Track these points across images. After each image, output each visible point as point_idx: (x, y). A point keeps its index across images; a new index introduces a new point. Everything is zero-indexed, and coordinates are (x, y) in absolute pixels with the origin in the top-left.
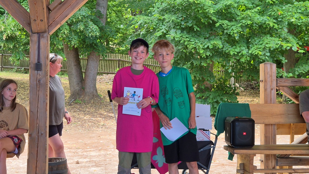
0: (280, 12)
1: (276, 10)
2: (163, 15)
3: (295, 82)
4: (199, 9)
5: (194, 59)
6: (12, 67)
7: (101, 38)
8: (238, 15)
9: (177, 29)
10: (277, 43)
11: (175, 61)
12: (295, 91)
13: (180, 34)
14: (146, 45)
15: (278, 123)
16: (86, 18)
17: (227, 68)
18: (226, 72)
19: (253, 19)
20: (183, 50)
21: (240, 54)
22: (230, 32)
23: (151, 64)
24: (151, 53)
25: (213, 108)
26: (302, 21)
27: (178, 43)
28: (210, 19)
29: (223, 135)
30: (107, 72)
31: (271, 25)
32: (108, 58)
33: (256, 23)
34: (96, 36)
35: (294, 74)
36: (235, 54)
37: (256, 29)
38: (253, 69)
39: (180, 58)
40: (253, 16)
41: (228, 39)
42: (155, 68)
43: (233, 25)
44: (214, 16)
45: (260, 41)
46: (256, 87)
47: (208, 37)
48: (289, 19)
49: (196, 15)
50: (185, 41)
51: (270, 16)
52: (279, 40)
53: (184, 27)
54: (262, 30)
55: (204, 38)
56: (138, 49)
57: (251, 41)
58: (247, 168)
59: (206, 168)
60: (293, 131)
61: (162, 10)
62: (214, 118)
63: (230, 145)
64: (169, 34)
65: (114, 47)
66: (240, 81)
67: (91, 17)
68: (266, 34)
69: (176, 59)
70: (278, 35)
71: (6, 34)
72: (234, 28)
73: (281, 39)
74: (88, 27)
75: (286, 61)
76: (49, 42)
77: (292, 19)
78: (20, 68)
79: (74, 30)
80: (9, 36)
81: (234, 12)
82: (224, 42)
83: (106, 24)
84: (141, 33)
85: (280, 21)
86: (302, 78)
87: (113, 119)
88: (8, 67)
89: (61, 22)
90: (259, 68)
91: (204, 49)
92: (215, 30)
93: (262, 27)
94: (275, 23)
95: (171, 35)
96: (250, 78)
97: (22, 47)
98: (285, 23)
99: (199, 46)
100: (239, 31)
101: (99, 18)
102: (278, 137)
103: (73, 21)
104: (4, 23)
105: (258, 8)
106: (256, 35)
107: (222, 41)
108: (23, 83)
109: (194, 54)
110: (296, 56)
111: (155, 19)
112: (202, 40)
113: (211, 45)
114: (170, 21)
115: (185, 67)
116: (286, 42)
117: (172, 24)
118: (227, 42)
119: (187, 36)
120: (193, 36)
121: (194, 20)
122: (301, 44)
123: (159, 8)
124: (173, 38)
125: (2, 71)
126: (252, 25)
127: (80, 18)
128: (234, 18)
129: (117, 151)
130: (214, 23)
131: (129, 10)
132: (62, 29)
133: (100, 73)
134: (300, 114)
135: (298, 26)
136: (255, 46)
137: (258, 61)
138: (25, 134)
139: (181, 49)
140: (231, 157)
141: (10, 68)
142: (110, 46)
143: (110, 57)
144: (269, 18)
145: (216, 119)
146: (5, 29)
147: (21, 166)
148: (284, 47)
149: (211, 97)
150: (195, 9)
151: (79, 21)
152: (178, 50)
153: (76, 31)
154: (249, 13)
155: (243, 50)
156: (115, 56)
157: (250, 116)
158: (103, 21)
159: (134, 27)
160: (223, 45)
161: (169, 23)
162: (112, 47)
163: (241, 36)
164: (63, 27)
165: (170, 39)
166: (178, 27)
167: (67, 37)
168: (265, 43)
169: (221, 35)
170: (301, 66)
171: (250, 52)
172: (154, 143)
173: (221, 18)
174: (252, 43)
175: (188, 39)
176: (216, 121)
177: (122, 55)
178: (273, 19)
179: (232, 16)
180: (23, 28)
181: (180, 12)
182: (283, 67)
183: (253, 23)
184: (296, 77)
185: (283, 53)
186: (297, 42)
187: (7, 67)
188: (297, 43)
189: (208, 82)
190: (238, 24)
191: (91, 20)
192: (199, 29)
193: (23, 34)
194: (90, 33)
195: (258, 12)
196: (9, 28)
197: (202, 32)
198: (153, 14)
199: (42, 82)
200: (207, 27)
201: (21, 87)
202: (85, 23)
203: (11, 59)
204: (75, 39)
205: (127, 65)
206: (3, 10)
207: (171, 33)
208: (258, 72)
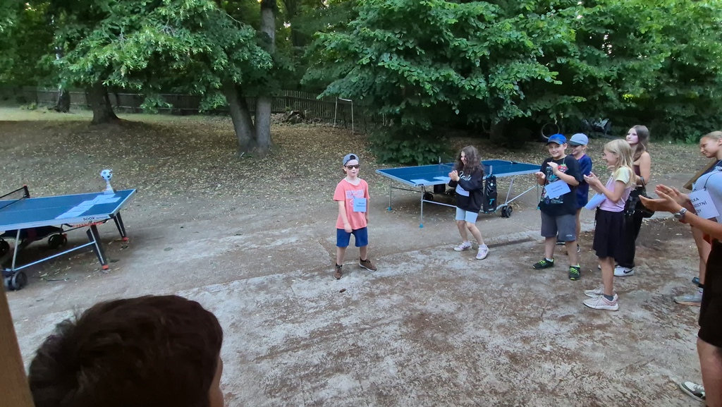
16: (250, 40)
34: (268, 67)
53: (401, 49)
74: (254, 54)
79: (235, 58)
119: (406, 63)
120: (414, 63)
121: (417, 38)
127: (242, 40)
146: (122, 58)
151: (241, 46)
166: (394, 50)
167: (226, 69)
175: (407, 68)
192: (423, 52)
194: (259, 64)
204: (238, 73)
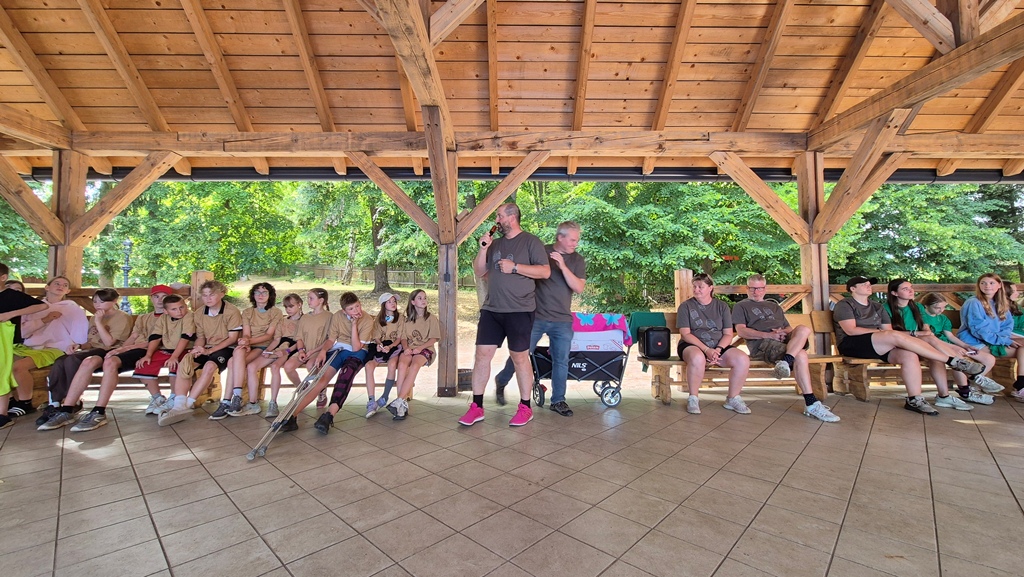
0: (695, 220)
1: (690, 218)
5: (604, 270)
8: (649, 224)
9: (586, 240)
10: (692, 252)
13: (589, 245)
17: (639, 279)
18: (638, 284)
19: (666, 227)
20: (592, 262)
21: (652, 265)
22: (641, 242)
26: (718, 228)
28: (620, 228)
29: (635, 347)
31: (685, 233)
33: (668, 232)
36: (647, 264)
37: (669, 237)
38: (667, 279)
40: (666, 224)
41: (639, 248)
43: (644, 234)
44: (624, 225)
45: (673, 250)
47: (618, 247)
48: (704, 227)
49: (605, 225)
50: (593, 252)
51: (683, 224)
53: (592, 238)
54: (675, 239)
55: (614, 248)
58: (663, 380)
63: (646, 356)
68: (679, 243)
70: (693, 244)
72: (645, 237)
73: (696, 248)
76: (457, 258)
82: (635, 252)
85: (695, 229)
90: (674, 277)
91: (614, 260)
92: (625, 240)
93: (675, 236)
98: (700, 231)
99: (609, 257)
100: (650, 241)
106: (669, 244)
107: (633, 251)
109: (604, 265)
110: (715, 265)
112: (612, 250)
113: (621, 255)
116: (702, 251)
118: (639, 252)
119: (596, 247)
120: (602, 247)
121: (603, 230)
122: (719, 253)
128: (645, 227)
130: (624, 232)
135: (714, 234)
136: (668, 256)
137: (672, 271)
140: (645, 368)
144: (682, 226)
146: (417, 245)
148: (700, 256)
149: (623, 310)
154: (660, 221)
155: (656, 260)
157: (665, 325)
160: (634, 255)
163: (654, 245)
166: (586, 238)
168: (679, 252)
169: (632, 245)
171: (663, 262)
173: (631, 227)
174: (665, 252)
175: (597, 250)
178: (687, 226)
179: (643, 225)
181: (588, 222)
183: (665, 232)
186: (714, 250)
188: (714, 252)
189: (619, 295)
190: (650, 233)
192: (608, 240)
195: (671, 219)
196: (420, 244)
197: (611, 242)
199: (450, 293)
200: (616, 237)
208: (673, 283)
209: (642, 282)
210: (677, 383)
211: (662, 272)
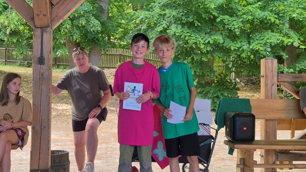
0: (282, 7)
1: (277, 6)
2: (164, 10)
3: (296, 78)
4: (199, 4)
5: (195, 54)
6: (16, 61)
7: (102, 32)
8: (239, 11)
9: (178, 24)
10: (278, 38)
11: (175, 55)
12: (296, 87)
13: (181, 29)
14: (147, 40)
15: (278, 118)
16: (87, 13)
17: (228, 63)
18: (227, 67)
19: (254, 14)
20: (184, 45)
21: (240, 50)
22: (231, 28)
23: (151, 59)
24: (152, 48)
25: (214, 103)
26: (303, 17)
27: (179, 38)
28: (211, 14)
29: (223, 130)
30: (108, 66)
31: (273, 20)
32: (109, 53)
33: (257, 18)
34: (98, 31)
35: (295, 69)
36: (235, 49)
37: (257, 24)
38: (254, 64)
39: (181, 52)
40: (255, 11)
41: (229, 34)
42: (156, 63)
43: (234, 20)
44: (215, 11)
45: (261, 37)
46: (256, 82)
47: (209, 32)
48: (290, 14)
49: (197, 10)
50: (185, 36)
51: (271, 11)
52: (281, 36)
53: (184, 22)
54: (263, 25)
55: (205, 33)
56: (138, 44)
57: (252, 36)
58: (247, 163)
59: (206, 162)
60: (294, 127)
61: (163, 5)
62: (214, 113)
63: (230, 140)
64: (170, 30)
65: (115, 41)
66: (240, 76)
67: (92, 12)
68: (267, 30)
69: (177, 54)
70: (279, 31)
71: (9, 28)
72: (235, 23)
73: (282, 35)
74: (89, 22)
75: (287, 56)
76: (52, 37)
77: (293, 14)
78: (23, 62)
79: (76, 24)
80: (13, 30)
81: (235, 7)
82: (225, 37)
83: (107, 19)
84: (142, 28)
85: (282, 17)
86: (303, 74)
87: (114, 113)
88: (12, 61)
89: (64, 17)
90: (260, 63)
91: (205, 44)
92: (215, 25)
93: (263, 22)
94: (276, 18)
95: (172, 31)
96: (251, 74)
97: (25, 42)
98: (286, 18)
99: (200, 41)
100: (240, 26)
101: (100, 13)
102: (279, 132)
103: (75, 16)
104: (7, 17)
105: (260, 3)
106: (258, 31)
107: (223, 36)
108: (26, 77)
109: (195, 49)
110: (298, 51)
111: (156, 14)
112: (203, 35)
113: (212, 40)
114: (170, 16)
115: (185, 62)
116: (287, 37)
117: (173, 19)
118: (228, 38)
119: (188, 31)
120: (193, 31)
121: (195, 15)
122: (303, 40)
123: (160, 3)
124: (174, 33)
125: (5, 65)
126: (254, 20)
127: (82, 13)
128: (235, 14)
129: (118, 144)
130: (215, 18)
131: (130, 5)
132: (64, 24)
133: (102, 67)
134: (302, 110)
135: (300, 21)
136: (256, 42)
137: (259, 56)
138: (28, 127)
139: (182, 44)
140: (231, 152)
141: (14, 62)
142: (112, 40)
143: (112, 51)
144: (270, 13)
145: (217, 114)
146: (9, 23)
147: (24, 157)
148: (286, 43)
149: (212, 92)
150: (196, 4)
151: (81, 16)
152: (179, 45)
153: (78, 26)
154: (250, 8)
155: (244, 45)
156: (117, 51)
157: (251, 112)
158: (104, 16)
159: (135, 22)
160: (223, 40)
161: (170, 18)
162: (114, 42)
163: (243, 31)
164: (66, 22)
165: (171, 34)
166: (179, 22)
167: (69, 31)
168: (266, 39)
169: (222, 31)
170: (302, 61)
171: (251, 47)
172: (154, 137)
173: (222, 13)
174: (253, 38)
175: (189, 34)
176: (216, 116)
177: (124, 50)
178: (275, 14)
179: (234, 11)
180: (26, 23)
181: (181, 7)
182: (284, 63)
183: (254, 19)
184: (297, 73)
185: (284, 49)
186: (299, 37)
187: (10, 61)
188: (298, 39)
189: (209, 78)
190: (239, 19)
191: (93, 15)
192: (199, 24)
193: (26, 28)
194: (92, 28)
195: (260, 7)
196: (12, 23)
197: (203, 27)
198: (154, 9)
199: (44, 76)
200: (208, 22)
201: (24, 81)
202: (87, 18)
203: (14, 53)
204: (77, 34)
205: (128, 60)
206: (7, 5)
207: (172, 28)
208: (259, 67)
209: (230, 66)
210: (260, 165)
211: (249, 57)
